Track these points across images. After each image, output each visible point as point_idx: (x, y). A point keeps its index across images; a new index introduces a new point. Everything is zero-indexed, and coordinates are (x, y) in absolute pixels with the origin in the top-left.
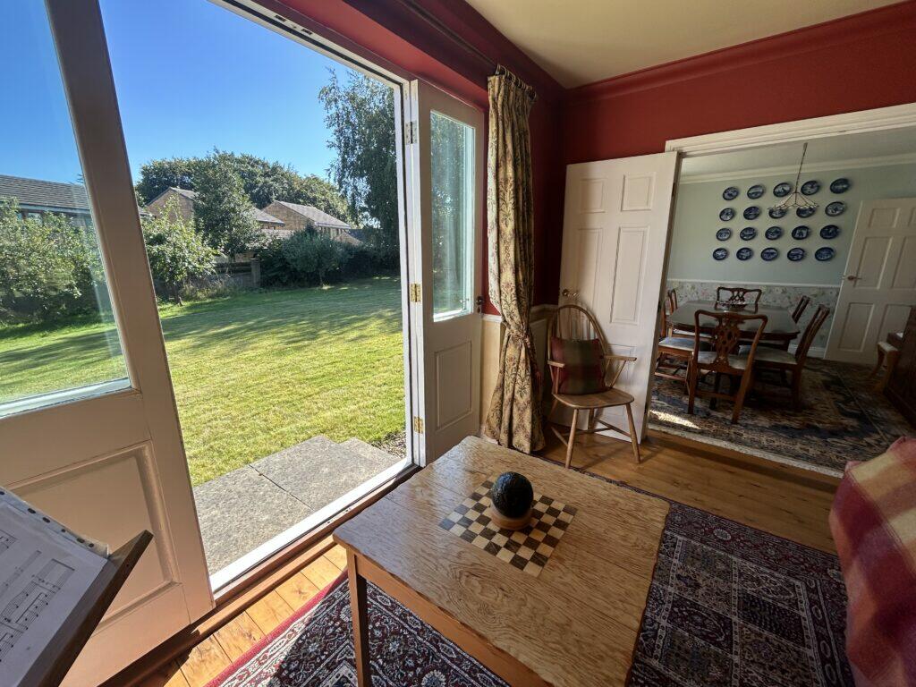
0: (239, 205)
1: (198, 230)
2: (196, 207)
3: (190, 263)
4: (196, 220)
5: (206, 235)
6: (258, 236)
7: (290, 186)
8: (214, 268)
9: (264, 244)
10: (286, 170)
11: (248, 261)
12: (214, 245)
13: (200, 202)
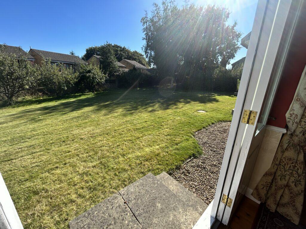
0: (113, 60)
1: (100, 69)
2: (100, 61)
3: (97, 80)
4: (100, 65)
5: (103, 70)
6: (118, 71)
7: (128, 54)
8: (105, 81)
9: (120, 74)
10: (127, 49)
11: (115, 79)
12: (105, 73)
13: (101, 59)
